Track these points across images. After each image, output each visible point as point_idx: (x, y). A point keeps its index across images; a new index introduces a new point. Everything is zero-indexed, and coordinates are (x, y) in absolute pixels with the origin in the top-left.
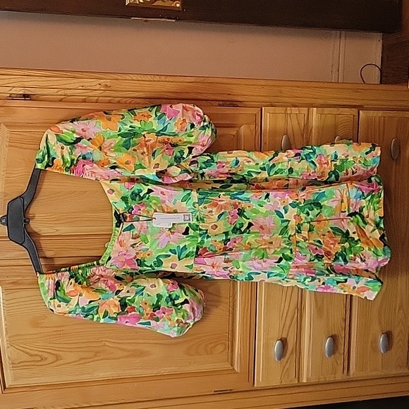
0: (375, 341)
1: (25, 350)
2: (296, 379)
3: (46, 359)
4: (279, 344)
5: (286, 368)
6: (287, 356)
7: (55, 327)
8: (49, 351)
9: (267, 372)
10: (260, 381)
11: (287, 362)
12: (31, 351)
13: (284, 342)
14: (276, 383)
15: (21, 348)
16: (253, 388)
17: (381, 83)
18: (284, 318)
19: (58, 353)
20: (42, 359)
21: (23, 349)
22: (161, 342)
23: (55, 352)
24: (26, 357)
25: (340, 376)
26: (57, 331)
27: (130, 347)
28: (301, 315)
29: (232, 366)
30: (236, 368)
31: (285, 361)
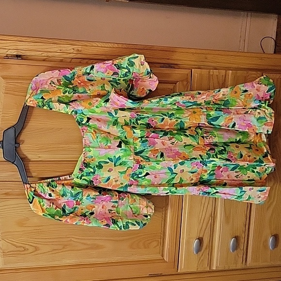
0: (266, 241)
1: (12, 243)
2: (209, 267)
3: (28, 249)
4: (197, 242)
5: (201, 259)
6: (202, 251)
7: (35, 226)
8: (30, 244)
9: (188, 261)
10: (182, 268)
11: (202, 255)
12: (16, 244)
13: (201, 240)
14: (194, 270)
15: (9, 242)
16: (177, 273)
17: (275, 53)
18: (201, 224)
19: (36, 245)
20: (25, 249)
21: (11, 242)
22: (112, 238)
23: (34, 245)
24: (13, 248)
25: (239, 266)
26: (37, 229)
27: (89, 242)
28: (214, 222)
29: (162, 256)
30: (166, 258)
31: (201, 254)
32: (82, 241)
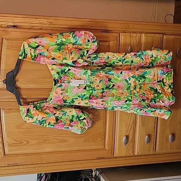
0: (167, 137)
1: (14, 138)
2: (133, 153)
3: (23, 142)
4: (125, 138)
5: (128, 148)
6: (128, 144)
7: (27, 129)
8: (24, 139)
9: (120, 150)
10: (116, 154)
12: (16, 139)
13: (127, 137)
14: (124, 155)
15: (12, 138)
16: (113, 157)
17: (174, 23)
18: (128, 127)
20: (21, 143)
22: (73, 136)
23: (27, 140)
24: (14, 142)
25: (151, 152)
27: (59, 138)
28: (135, 125)
29: (104, 147)
30: (106, 148)
31: (128, 146)
32: (56, 138)
